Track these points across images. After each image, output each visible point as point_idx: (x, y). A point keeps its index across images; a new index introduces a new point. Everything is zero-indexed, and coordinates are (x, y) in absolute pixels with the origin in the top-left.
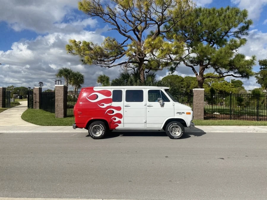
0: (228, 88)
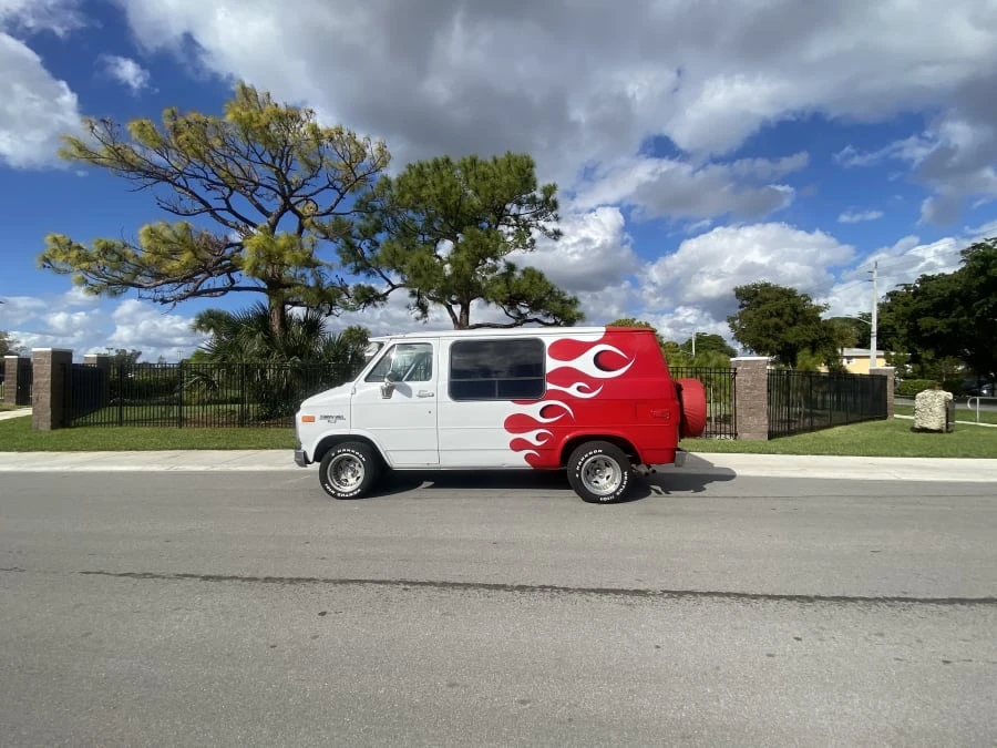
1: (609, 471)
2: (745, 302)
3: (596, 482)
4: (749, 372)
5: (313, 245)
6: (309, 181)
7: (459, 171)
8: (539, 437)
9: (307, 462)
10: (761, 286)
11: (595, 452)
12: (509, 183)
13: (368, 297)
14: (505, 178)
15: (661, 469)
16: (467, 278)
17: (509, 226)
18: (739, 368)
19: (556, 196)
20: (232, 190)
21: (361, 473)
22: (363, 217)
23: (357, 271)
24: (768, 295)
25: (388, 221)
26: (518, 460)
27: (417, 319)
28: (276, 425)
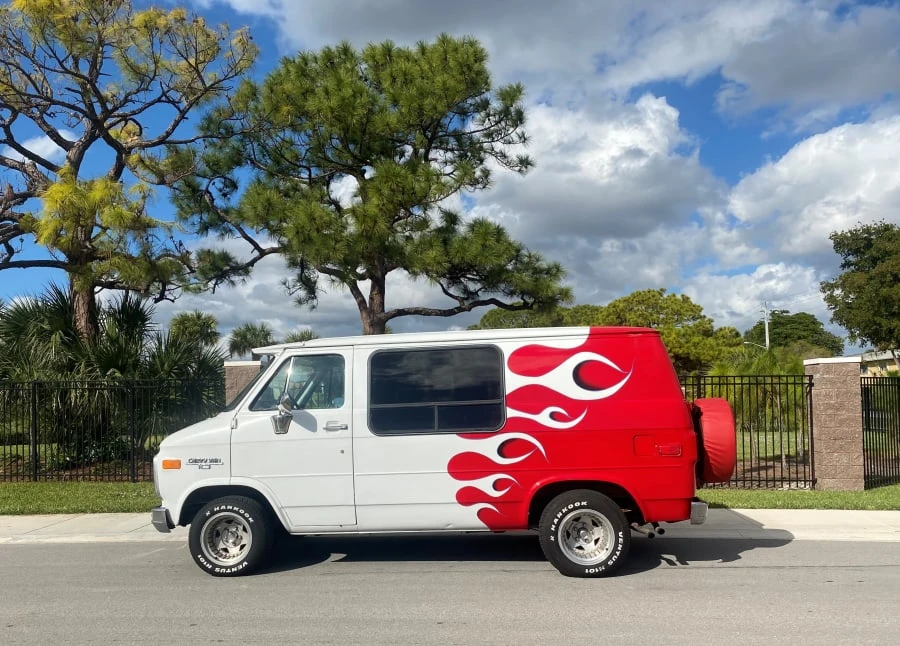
0: (712, 348)
1: (598, 532)
2: (851, 258)
3: (580, 548)
4: (832, 382)
5: (144, 198)
6: (134, 97)
7: (364, 66)
8: (497, 485)
9: (171, 526)
10: (878, 231)
11: (577, 504)
12: (446, 89)
13: (221, 269)
14: (439, 79)
15: (675, 530)
16: (382, 239)
17: (446, 150)
18: (817, 376)
19: (524, 103)
20: (15, 114)
21: (247, 539)
22: (213, 145)
23: (204, 228)
24: (889, 246)
25: (253, 149)
26: (468, 518)
27: (300, 302)
28: (86, 478)
